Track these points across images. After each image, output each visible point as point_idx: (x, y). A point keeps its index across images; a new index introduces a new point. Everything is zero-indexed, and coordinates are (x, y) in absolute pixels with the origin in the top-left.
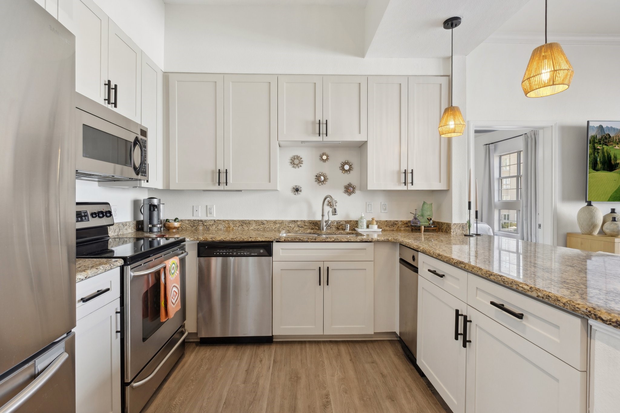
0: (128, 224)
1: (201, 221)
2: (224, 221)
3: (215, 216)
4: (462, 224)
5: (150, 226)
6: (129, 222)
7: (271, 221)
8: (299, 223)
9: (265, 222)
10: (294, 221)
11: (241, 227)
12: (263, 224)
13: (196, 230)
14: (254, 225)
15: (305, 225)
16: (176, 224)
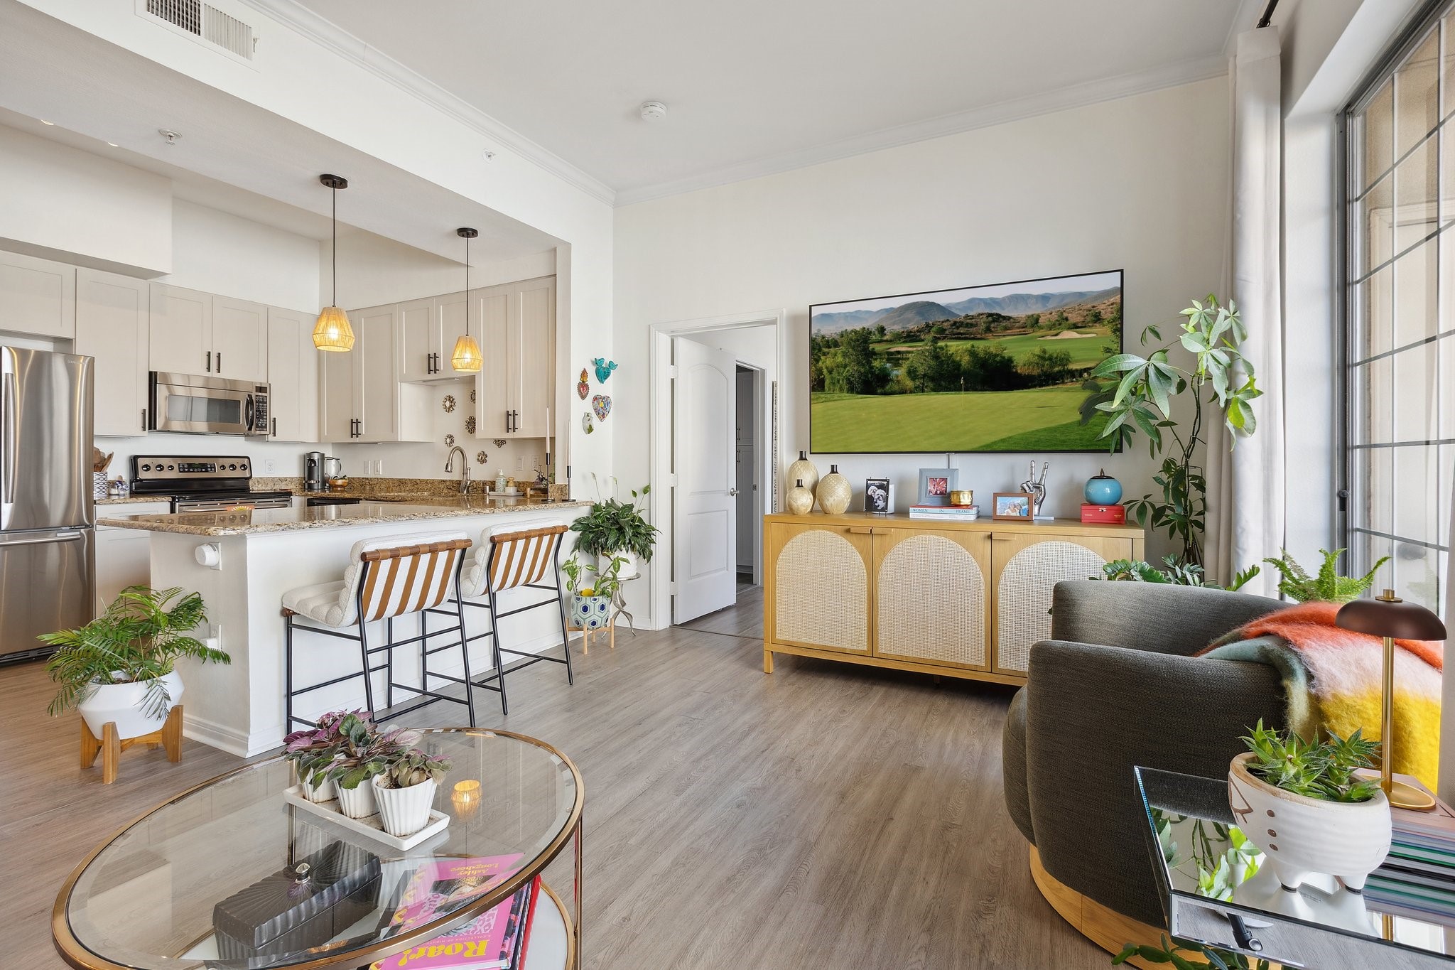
0: (288, 480)
1: (367, 479)
2: (385, 479)
3: (382, 474)
4: (561, 485)
5: (312, 482)
6: (292, 478)
7: (423, 480)
8: (448, 483)
9: (418, 482)
10: (443, 481)
11: (398, 487)
12: (417, 484)
13: (364, 489)
14: (409, 485)
15: (453, 487)
16: (340, 482)
